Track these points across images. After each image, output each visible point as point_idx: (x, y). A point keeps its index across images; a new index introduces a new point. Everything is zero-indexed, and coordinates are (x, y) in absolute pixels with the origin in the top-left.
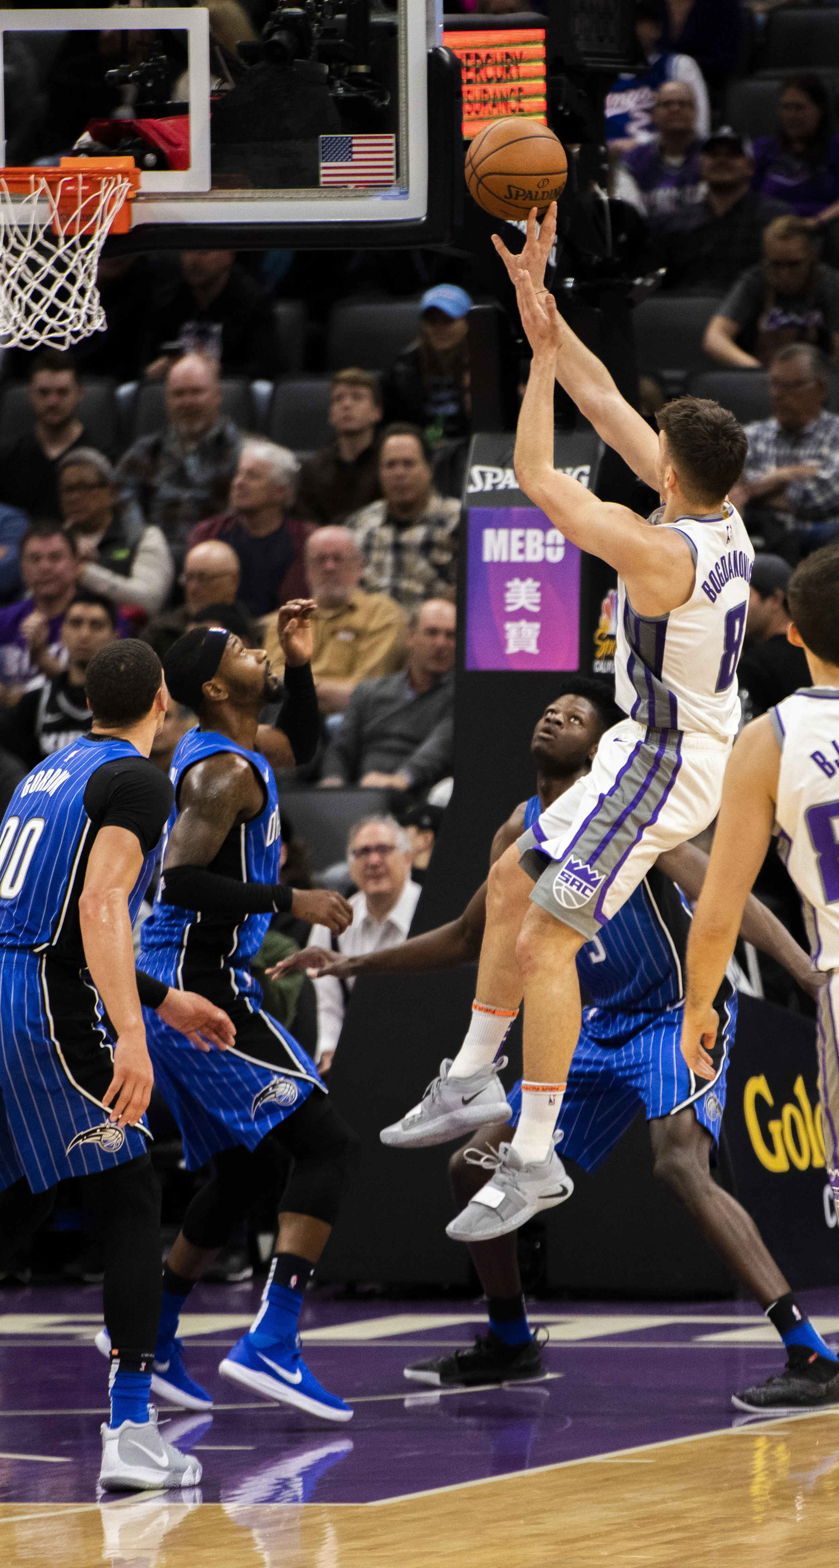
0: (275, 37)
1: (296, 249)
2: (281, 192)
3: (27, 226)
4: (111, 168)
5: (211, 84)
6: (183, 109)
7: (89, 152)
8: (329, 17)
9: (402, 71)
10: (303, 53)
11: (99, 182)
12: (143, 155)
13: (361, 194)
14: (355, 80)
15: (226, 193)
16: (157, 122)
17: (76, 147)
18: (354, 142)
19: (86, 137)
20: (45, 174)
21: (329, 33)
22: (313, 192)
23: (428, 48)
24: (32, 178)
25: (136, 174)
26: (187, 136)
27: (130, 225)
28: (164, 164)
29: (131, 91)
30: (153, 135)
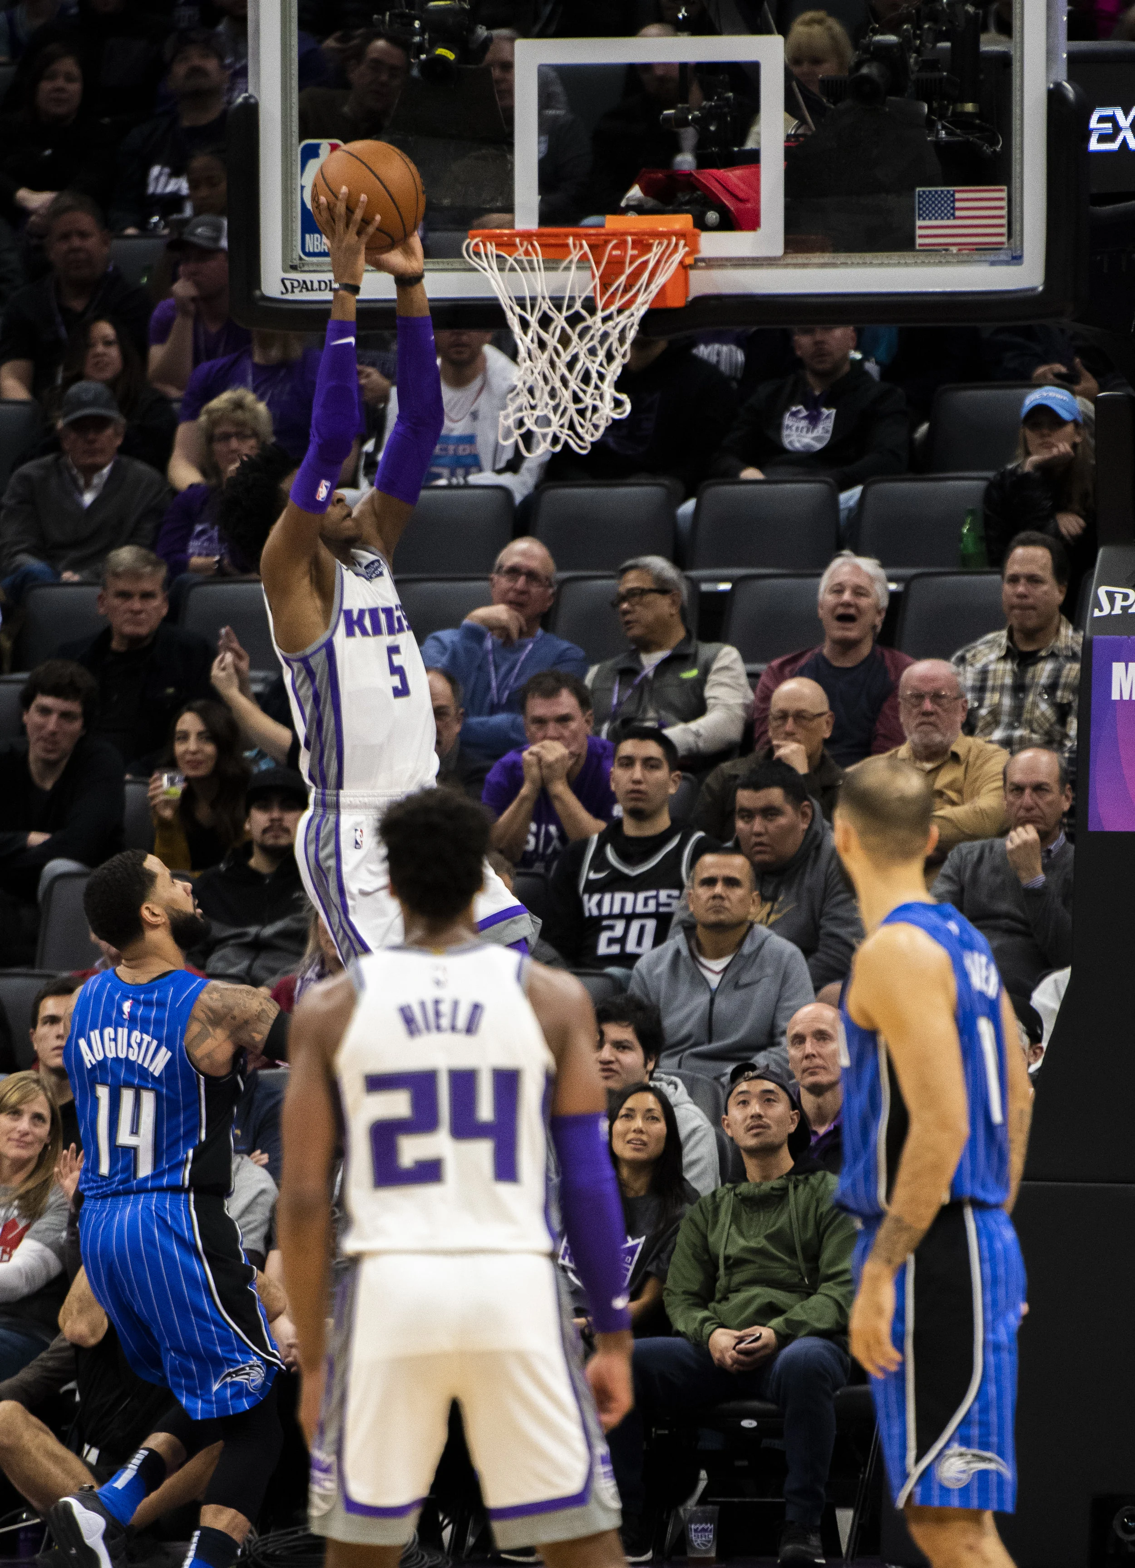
0: (865, 70)
1: (900, 325)
2: (868, 257)
3: (563, 298)
4: (665, 229)
5: (786, 127)
6: (754, 157)
7: (640, 209)
8: (929, 45)
9: (1016, 110)
10: (897, 88)
11: (651, 245)
12: (703, 214)
13: (965, 258)
14: (961, 121)
15: (801, 258)
16: (722, 173)
17: (623, 204)
18: (958, 196)
19: (635, 192)
20: (587, 236)
21: (931, 65)
22: (908, 257)
23: (1048, 81)
24: (571, 241)
25: (696, 237)
26: (757, 192)
27: (687, 297)
28: (728, 223)
29: (689, 136)
30: (716, 188)
